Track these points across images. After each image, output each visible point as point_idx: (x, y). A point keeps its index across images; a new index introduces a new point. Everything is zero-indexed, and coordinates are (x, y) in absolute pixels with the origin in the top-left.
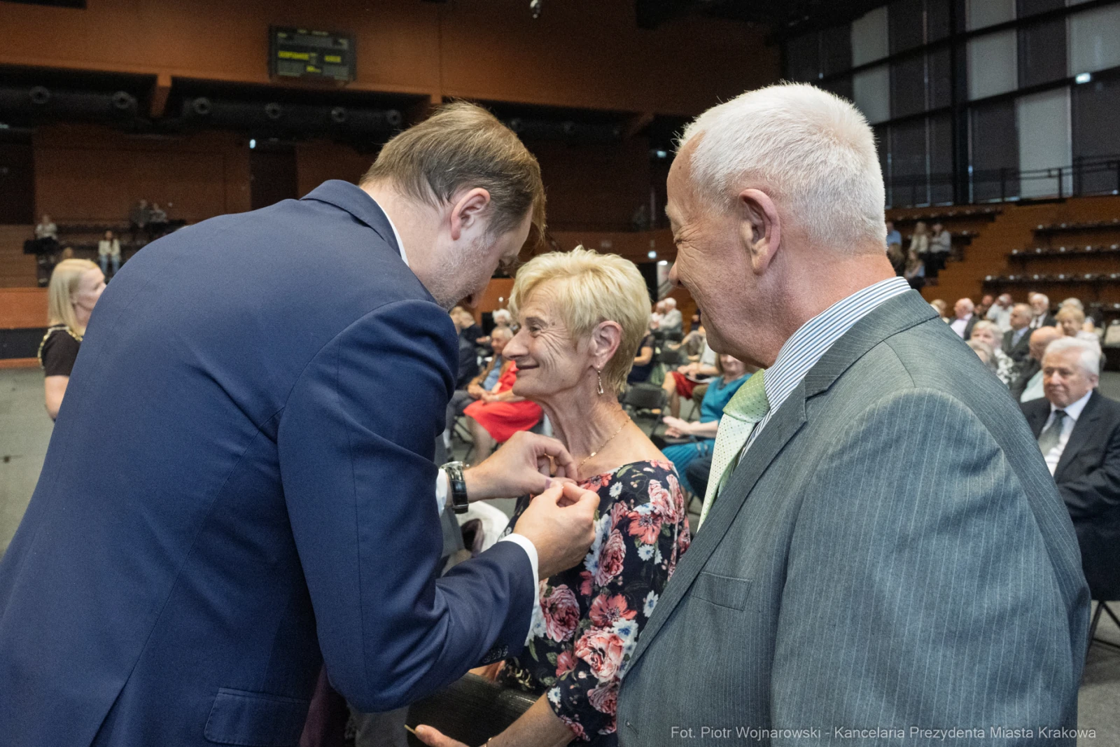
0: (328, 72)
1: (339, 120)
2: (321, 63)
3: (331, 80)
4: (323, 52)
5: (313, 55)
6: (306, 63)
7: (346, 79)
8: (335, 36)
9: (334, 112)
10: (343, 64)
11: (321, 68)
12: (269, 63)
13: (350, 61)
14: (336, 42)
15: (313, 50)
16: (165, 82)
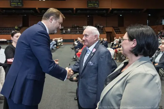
0: (95, 6)
4: (94, 3)
6: (92, 5)
7: (98, 7)
8: (96, 1)
9: (96, 11)
10: (97, 5)
16: (75, 9)
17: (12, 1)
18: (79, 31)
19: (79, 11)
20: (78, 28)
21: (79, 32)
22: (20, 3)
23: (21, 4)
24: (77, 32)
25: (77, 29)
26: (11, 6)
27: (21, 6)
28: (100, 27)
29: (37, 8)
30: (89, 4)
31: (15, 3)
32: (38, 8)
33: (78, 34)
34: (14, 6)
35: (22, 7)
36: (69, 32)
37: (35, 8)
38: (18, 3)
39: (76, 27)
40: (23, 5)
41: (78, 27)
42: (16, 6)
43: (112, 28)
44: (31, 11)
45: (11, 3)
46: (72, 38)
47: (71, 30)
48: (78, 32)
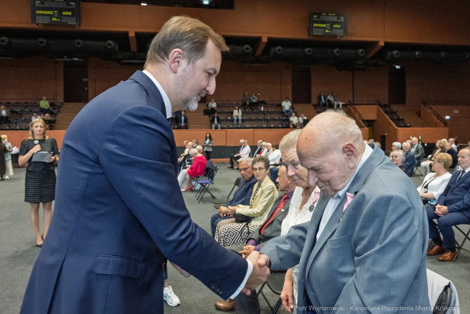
0: (335, 32)
1: (338, 54)
2: (332, 28)
3: (336, 36)
4: (333, 23)
5: (328, 25)
6: (325, 28)
7: (343, 35)
8: (338, 16)
9: (335, 51)
10: (341, 28)
11: (331, 30)
12: (308, 30)
13: (344, 27)
14: (339, 18)
15: (328, 22)
16: (265, 40)
17: (37, 2)
19: (279, 47)
20: (262, 108)
22: (70, 13)
23: (73, 15)
26: (34, 20)
27: (72, 22)
28: (336, 103)
29: (132, 34)
30: (315, 25)
31: (51, 13)
32: (137, 34)
34: (46, 21)
35: (77, 28)
36: (238, 120)
37: (126, 34)
38: (61, 10)
40: (79, 20)
41: (263, 103)
42: (55, 24)
43: (376, 107)
44: (111, 42)
45: (34, 8)
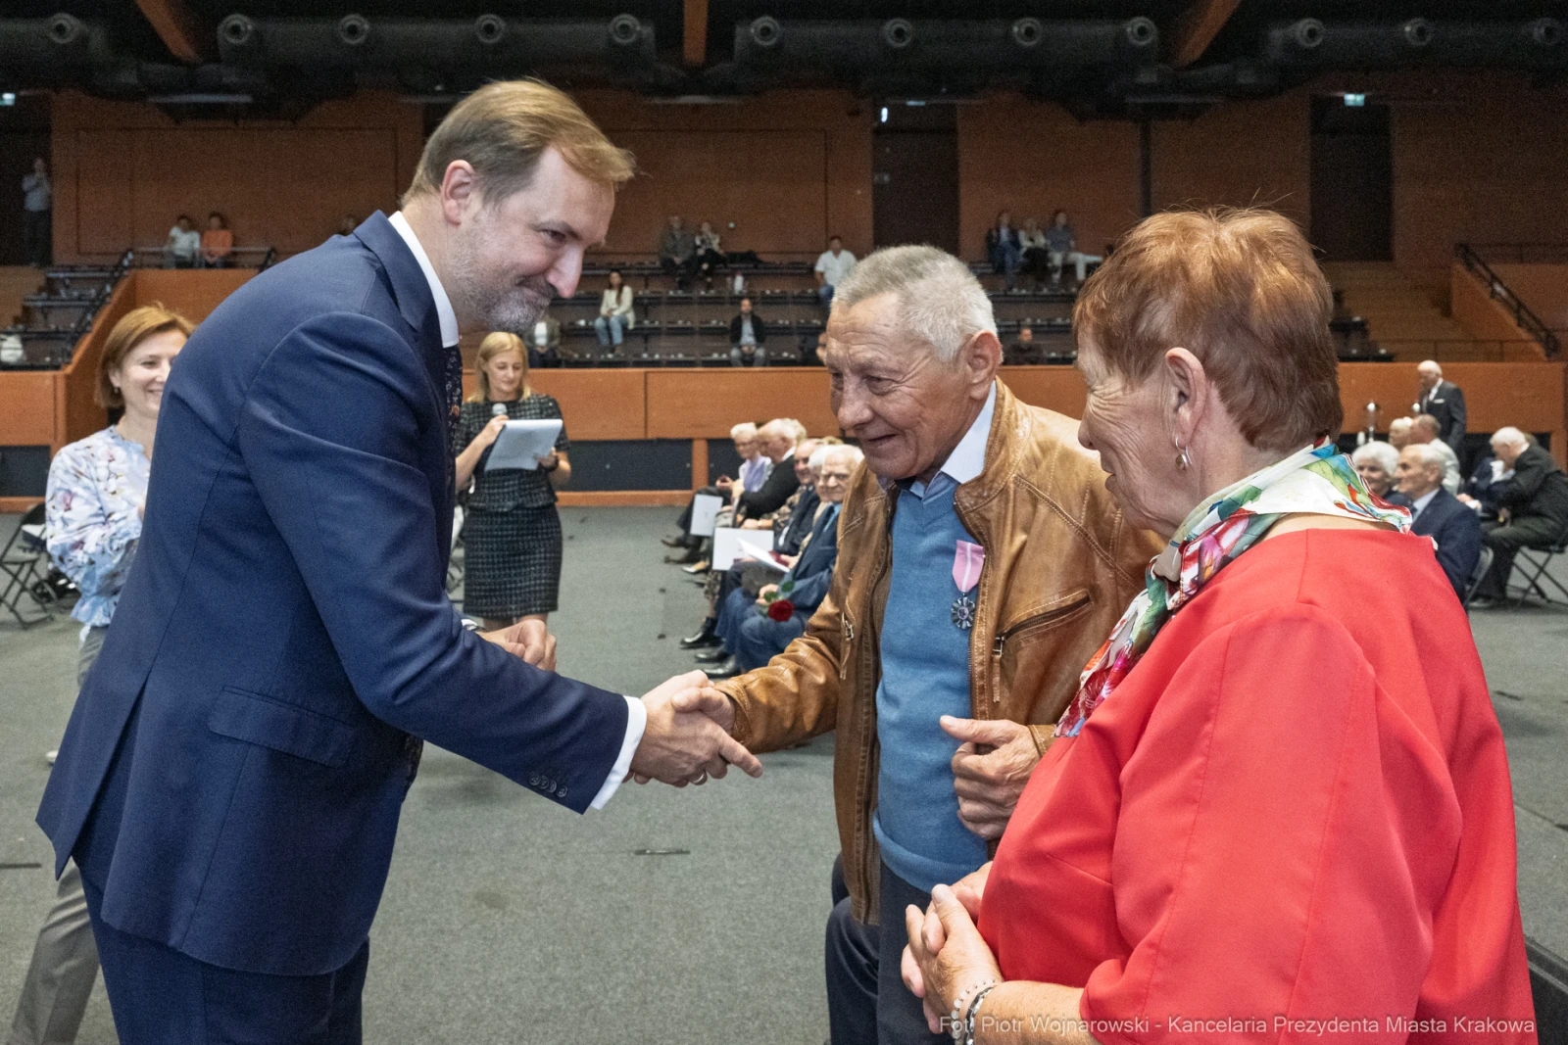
18: (768, 316)
19: (765, 21)
20: (739, 283)
21: (761, 333)
24: (735, 334)
25: (736, 300)
28: (1057, 259)
33: (748, 361)
39: (720, 264)
41: (748, 262)
44: (63, 19)
46: (667, 428)
47: (637, 303)
48: (748, 337)
